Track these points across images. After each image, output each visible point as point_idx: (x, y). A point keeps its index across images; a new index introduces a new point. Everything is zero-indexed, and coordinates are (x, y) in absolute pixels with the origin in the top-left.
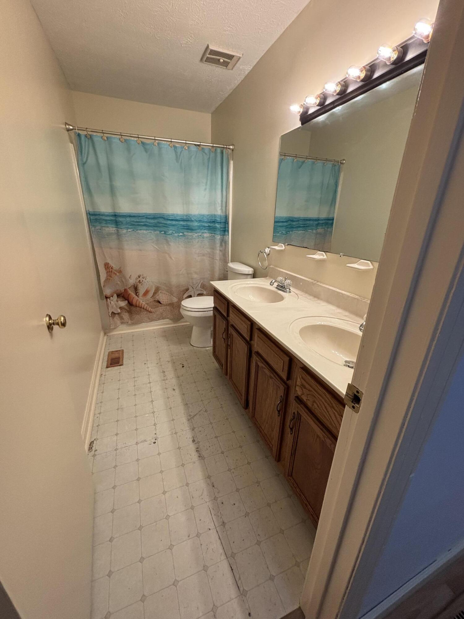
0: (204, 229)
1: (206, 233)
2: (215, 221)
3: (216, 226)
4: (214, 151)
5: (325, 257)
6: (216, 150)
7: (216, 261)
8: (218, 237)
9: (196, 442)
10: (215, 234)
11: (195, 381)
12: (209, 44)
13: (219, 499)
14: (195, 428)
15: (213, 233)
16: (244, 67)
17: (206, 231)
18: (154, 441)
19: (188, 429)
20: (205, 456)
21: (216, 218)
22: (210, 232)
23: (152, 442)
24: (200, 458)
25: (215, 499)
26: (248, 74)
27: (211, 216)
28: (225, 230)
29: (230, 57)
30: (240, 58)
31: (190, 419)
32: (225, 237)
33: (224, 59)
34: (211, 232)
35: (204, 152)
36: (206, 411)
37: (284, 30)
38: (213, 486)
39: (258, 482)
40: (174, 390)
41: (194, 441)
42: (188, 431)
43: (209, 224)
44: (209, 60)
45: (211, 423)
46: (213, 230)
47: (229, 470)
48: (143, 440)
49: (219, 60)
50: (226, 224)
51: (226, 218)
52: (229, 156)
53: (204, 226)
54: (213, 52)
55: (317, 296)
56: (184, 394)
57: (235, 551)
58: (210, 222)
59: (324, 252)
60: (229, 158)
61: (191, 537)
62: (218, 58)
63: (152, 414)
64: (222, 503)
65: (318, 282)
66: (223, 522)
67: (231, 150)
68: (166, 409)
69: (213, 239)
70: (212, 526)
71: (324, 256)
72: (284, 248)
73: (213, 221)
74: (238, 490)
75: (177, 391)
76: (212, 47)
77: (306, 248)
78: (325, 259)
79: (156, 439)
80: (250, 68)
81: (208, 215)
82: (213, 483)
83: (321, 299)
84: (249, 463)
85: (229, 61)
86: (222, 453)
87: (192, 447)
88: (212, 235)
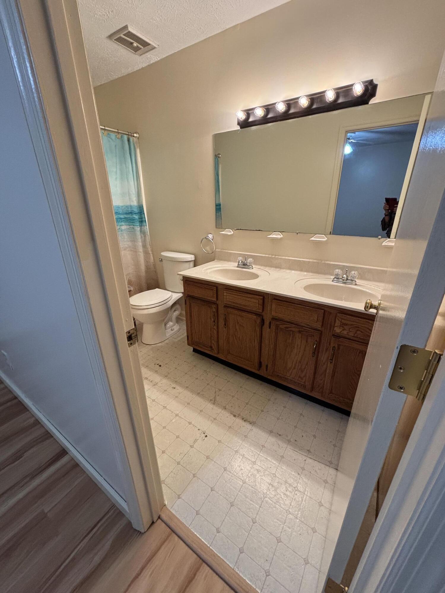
0: (121, 221)
1: (123, 225)
2: (132, 212)
3: (134, 217)
4: (120, 137)
5: (282, 236)
6: (122, 137)
7: (141, 254)
8: (138, 229)
9: (237, 415)
10: (134, 225)
11: (186, 372)
12: (128, 25)
13: (291, 440)
14: (225, 406)
15: (131, 225)
16: (152, 56)
17: (123, 223)
18: (204, 435)
19: (221, 410)
20: (254, 420)
21: (132, 209)
22: (127, 224)
23: (203, 437)
24: (253, 424)
25: (289, 441)
26: (152, 64)
27: (126, 207)
28: (142, 221)
29: (145, 44)
30: (155, 48)
31: (214, 402)
32: (143, 227)
33: (137, 44)
34: (129, 224)
35: (110, 138)
36: (220, 390)
37: (205, 38)
38: (280, 435)
39: (301, 414)
40: (175, 388)
41: (235, 416)
42: (222, 412)
43: (126, 216)
44: (120, 40)
45: (233, 396)
46: (131, 222)
47: (278, 419)
48: (194, 441)
49: (132, 43)
50: (141, 215)
51: (141, 208)
52: (135, 145)
53: (121, 218)
54: (130, 35)
55: (278, 267)
56: (187, 387)
57: (330, 460)
58: (126, 214)
59: (280, 232)
60: (136, 147)
61: (300, 474)
62: (133, 41)
63: (177, 417)
64: (296, 441)
65: (275, 256)
66: (308, 450)
67: (137, 138)
68: (186, 406)
69: (132, 232)
70: (305, 458)
71: (280, 235)
72: (232, 233)
73: (130, 212)
74: (296, 427)
75: (178, 387)
76: (130, 29)
77: (260, 230)
78: (282, 237)
79: (204, 433)
80: (157, 59)
81: (122, 207)
82: (278, 433)
83: (283, 268)
84: (285, 407)
85: (142, 47)
86: (262, 411)
87: (238, 421)
88: (130, 228)
